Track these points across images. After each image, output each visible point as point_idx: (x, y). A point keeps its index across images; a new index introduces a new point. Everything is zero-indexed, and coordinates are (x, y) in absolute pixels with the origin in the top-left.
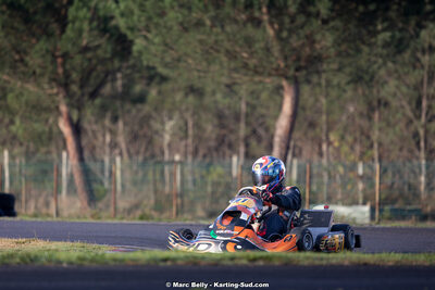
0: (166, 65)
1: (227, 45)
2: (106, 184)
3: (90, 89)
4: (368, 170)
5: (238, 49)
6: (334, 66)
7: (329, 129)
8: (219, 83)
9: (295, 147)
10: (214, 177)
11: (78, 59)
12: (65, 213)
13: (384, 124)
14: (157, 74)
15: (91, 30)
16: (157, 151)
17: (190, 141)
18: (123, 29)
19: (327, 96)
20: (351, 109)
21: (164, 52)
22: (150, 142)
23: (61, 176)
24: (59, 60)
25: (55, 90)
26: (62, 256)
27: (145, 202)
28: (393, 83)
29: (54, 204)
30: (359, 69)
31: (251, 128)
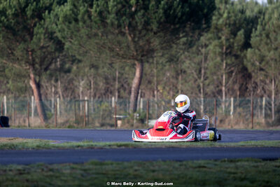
0: (80, 55)
1: (109, 45)
2: (53, 112)
3: (44, 67)
5: (114, 46)
6: (160, 54)
7: (158, 84)
8: (105, 63)
9: (141, 92)
10: (103, 107)
11: (39, 53)
12: (33, 125)
13: (183, 81)
14: (76, 59)
15: (45, 38)
16: (77, 96)
17: (92, 90)
18: (60, 38)
19: (157, 68)
20: (168, 75)
21: (79, 48)
22: (73, 91)
23: (31, 108)
24: (30, 53)
25: (28, 67)
26: (30, 145)
27: (71, 119)
28: (188, 62)
29: (27, 121)
30: (172, 55)
31: (120, 84)
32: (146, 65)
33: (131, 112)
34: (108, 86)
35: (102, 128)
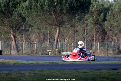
0: (33, 24)
1: (45, 19)
2: (21, 48)
3: (17, 29)
4: (74, 45)
6: (67, 23)
7: (66, 36)
8: (44, 27)
9: (59, 40)
10: (43, 46)
11: (15, 22)
12: (12, 54)
13: (77, 35)
14: (31, 25)
15: (17, 16)
16: (31, 41)
17: (38, 39)
18: (24, 16)
19: (66, 29)
20: (71, 32)
21: (32, 21)
22: (30, 39)
23: (11, 46)
24: (11, 23)
25: (10, 29)
26: (11, 63)
27: (29, 52)
28: (79, 27)
29: (10, 52)
30: (72, 24)
31: (50, 36)
32: (61, 28)
33: (55, 49)
34: (45, 37)
35: (42, 56)
